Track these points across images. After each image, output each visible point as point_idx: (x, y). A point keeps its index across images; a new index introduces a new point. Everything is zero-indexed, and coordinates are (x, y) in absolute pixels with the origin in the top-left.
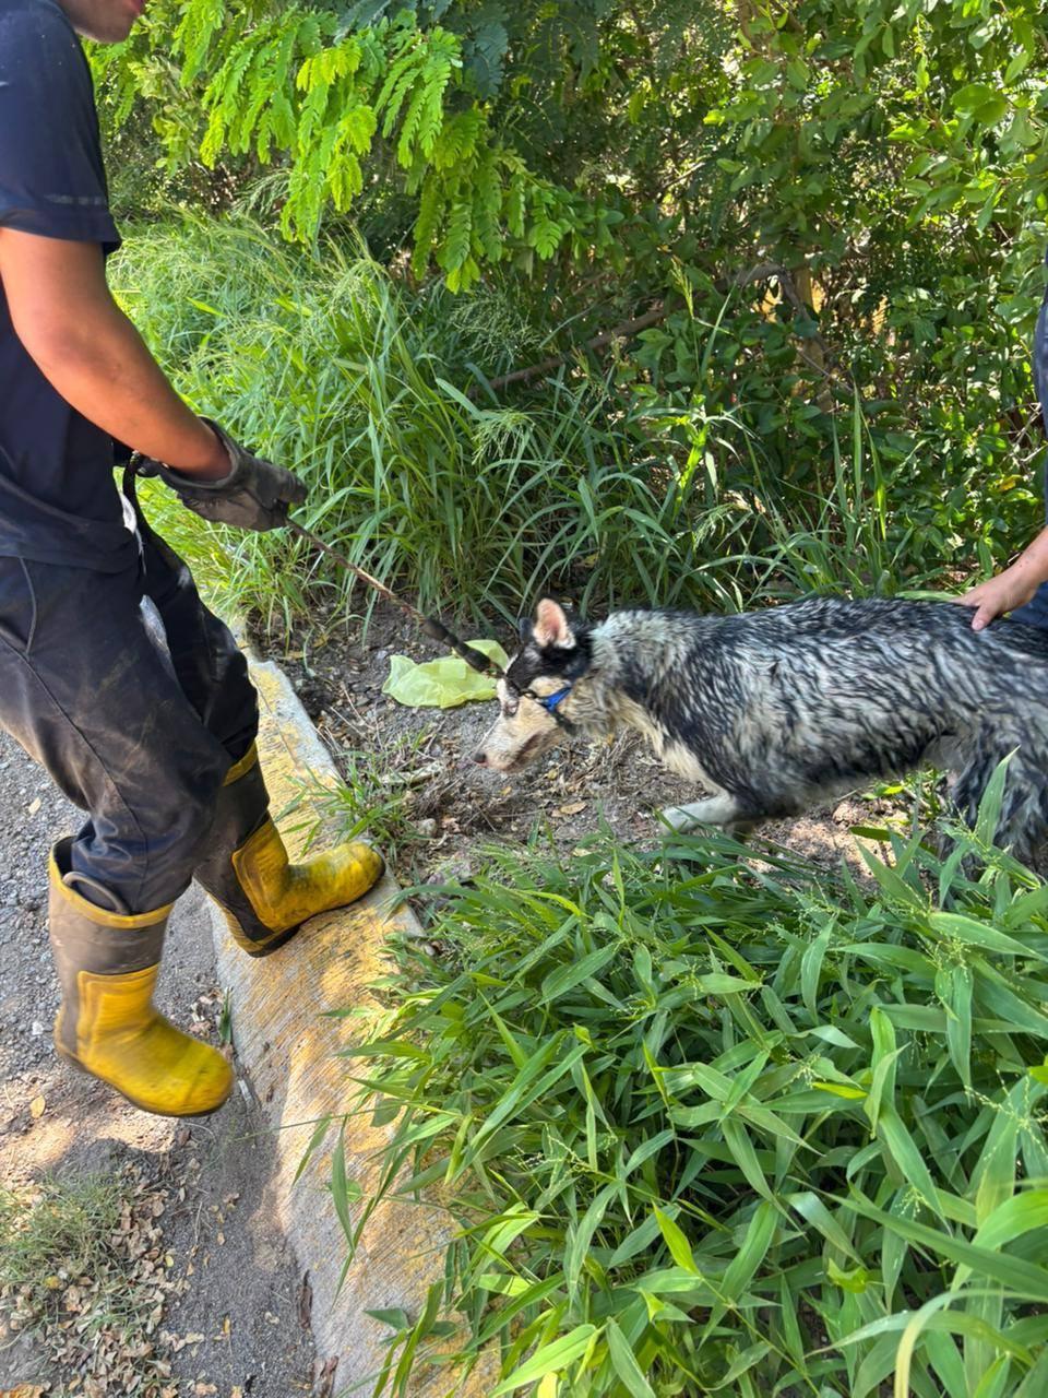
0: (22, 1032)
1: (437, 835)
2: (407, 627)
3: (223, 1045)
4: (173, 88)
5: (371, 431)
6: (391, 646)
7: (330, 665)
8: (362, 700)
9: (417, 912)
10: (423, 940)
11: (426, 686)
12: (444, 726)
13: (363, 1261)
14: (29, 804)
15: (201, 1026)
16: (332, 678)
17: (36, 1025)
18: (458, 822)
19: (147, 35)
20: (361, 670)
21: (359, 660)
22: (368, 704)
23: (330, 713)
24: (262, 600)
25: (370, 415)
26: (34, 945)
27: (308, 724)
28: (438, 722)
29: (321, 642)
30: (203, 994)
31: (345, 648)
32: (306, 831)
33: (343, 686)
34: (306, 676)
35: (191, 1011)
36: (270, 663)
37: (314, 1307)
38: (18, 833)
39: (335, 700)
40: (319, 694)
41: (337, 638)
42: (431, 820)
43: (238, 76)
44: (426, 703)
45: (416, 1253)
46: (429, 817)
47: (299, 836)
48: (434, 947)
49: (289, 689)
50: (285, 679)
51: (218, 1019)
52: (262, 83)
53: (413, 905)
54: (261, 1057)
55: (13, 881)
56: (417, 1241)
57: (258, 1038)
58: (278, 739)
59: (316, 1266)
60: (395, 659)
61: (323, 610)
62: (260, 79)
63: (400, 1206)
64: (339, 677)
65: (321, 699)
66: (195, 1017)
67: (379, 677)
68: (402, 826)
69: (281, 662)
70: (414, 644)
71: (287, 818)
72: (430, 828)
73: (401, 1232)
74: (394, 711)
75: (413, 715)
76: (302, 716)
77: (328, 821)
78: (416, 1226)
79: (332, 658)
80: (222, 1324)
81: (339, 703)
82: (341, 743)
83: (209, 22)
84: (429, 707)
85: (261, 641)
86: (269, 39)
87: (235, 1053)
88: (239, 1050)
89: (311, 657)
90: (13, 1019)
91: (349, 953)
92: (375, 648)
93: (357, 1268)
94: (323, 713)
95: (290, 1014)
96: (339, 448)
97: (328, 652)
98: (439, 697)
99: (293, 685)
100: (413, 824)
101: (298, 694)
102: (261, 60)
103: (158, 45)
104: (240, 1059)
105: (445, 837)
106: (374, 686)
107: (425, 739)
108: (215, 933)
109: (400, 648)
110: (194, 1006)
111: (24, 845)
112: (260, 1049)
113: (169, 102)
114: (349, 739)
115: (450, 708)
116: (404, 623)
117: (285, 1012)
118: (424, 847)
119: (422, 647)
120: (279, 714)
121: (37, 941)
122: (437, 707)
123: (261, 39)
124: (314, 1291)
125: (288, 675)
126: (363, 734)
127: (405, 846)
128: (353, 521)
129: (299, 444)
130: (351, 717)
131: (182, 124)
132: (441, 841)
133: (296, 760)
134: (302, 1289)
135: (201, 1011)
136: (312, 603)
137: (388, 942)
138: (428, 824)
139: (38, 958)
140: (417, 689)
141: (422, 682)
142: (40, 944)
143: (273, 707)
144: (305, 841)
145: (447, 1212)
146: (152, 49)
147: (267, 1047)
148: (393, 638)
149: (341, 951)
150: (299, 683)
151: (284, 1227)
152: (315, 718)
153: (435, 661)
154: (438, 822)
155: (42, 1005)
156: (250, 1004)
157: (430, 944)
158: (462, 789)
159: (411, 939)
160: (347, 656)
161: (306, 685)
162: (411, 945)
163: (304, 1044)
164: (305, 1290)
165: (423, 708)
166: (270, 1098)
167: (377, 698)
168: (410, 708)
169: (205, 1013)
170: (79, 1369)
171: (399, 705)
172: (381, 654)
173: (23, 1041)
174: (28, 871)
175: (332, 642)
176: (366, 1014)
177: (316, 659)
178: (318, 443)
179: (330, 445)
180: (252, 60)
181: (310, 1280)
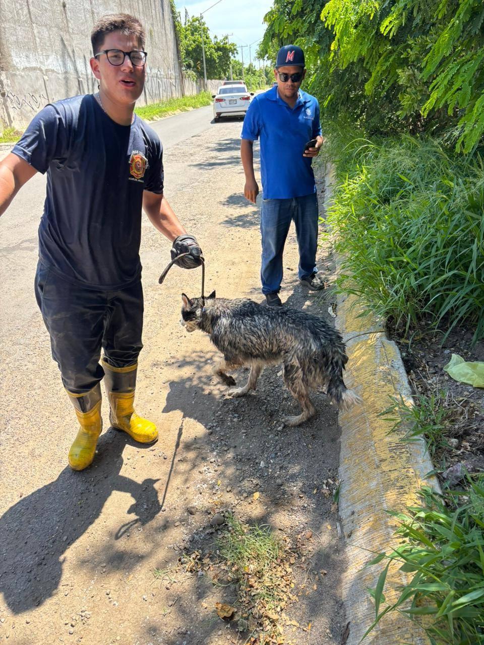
0: (257, 463)
1: (458, 448)
2: (464, 342)
3: (334, 504)
4: (414, 81)
5: (474, 247)
6: (453, 349)
7: (421, 350)
8: (432, 370)
9: (440, 481)
10: (441, 496)
11: (468, 373)
12: (472, 396)
13: (377, 631)
14: (278, 372)
15: (326, 491)
16: (419, 356)
17: (262, 462)
18: (471, 446)
19: (408, 58)
20: (435, 356)
21: (435, 351)
22: (435, 373)
23: (414, 372)
24: (397, 313)
25: (476, 240)
26: (268, 430)
27: (405, 374)
28: (470, 393)
29: (419, 338)
30: (330, 478)
31: (429, 344)
32: (393, 423)
33: (424, 362)
34: (407, 352)
35: (324, 483)
36: (393, 342)
37: (349, 639)
38: (271, 382)
39: (419, 367)
40: (412, 362)
41: (427, 338)
42: (456, 440)
43: (449, 77)
44: (465, 381)
45: (404, 641)
46: (455, 438)
47: (390, 425)
48: (446, 502)
49: (399, 356)
50: (398, 351)
51: (334, 491)
52: (460, 79)
53: (438, 477)
54: (349, 516)
55: (266, 401)
56: (406, 636)
57: (350, 508)
58: (390, 377)
59: (354, 622)
60: (454, 356)
61: (423, 323)
62: (459, 78)
63: (402, 616)
64: (423, 357)
65: (413, 365)
66: (324, 486)
67: (443, 362)
68: (441, 437)
69: (397, 342)
70: (465, 351)
71: (386, 415)
72: (455, 443)
73: (399, 628)
74: (447, 381)
75: (457, 386)
76: (402, 370)
77: (405, 423)
78: (407, 630)
79: (422, 347)
80: (308, 624)
81: (421, 369)
82: (418, 388)
83: (442, 53)
84: (467, 384)
85: (390, 331)
86: (469, 61)
87: (338, 509)
88: (340, 509)
89: (412, 343)
90: (255, 457)
91: (402, 487)
92: (444, 348)
93: (373, 633)
94: (412, 371)
95: (367, 503)
96: (455, 252)
97: (420, 343)
98: (474, 381)
99: (401, 354)
100: (446, 439)
101: (403, 359)
102: (463, 70)
103: (413, 62)
104: (340, 513)
105: (462, 450)
106: (439, 366)
107: (461, 399)
108: (341, 453)
109: (458, 351)
110: (325, 481)
111: (273, 388)
112: (349, 513)
113: (410, 87)
114: (422, 387)
115: (478, 388)
116: (462, 339)
117: (365, 501)
118: (450, 452)
119: (469, 353)
120: (392, 366)
121: (269, 429)
122: (471, 385)
123: (466, 61)
124: (351, 632)
125: (400, 350)
126: (429, 387)
127: (440, 448)
128: (451, 286)
129: (435, 246)
130: (425, 377)
131: (414, 96)
132: (459, 452)
133: (396, 389)
134: (346, 628)
135: (328, 484)
136: (419, 319)
137: (422, 490)
138: (454, 441)
139: (268, 436)
140: (463, 373)
141: (466, 371)
142: (270, 430)
143: (390, 363)
144: (392, 428)
145: (424, 631)
146: (410, 63)
147: (353, 513)
148: (455, 345)
149: (398, 484)
150: (404, 354)
151: (343, 597)
152: (408, 373)
153: (475, 363)
154: (460, 443)
155: (266, 455)
156: (350, 491)
157: (444, 499)
158: (477, 430)
159: (436, 494)
160: (429, 348)
161: (407, 356)
162: (434, 496)
163: (371, 519)
164: (347, 629)
165: (463, 383)
166: (349, 536)
167: (439, 372)
168: (457, 382)
169: (329, 486)
170: (249, 610)
171: (450, 378)
172: (447, 351)
173: (256, 467)
174: (272, 399)
175: (423, 339)
176: (405, 519)
177: (414, 346)
178: (444, 247)
179: (450, 250)
180: (458, 70)
181: (350, 626)
